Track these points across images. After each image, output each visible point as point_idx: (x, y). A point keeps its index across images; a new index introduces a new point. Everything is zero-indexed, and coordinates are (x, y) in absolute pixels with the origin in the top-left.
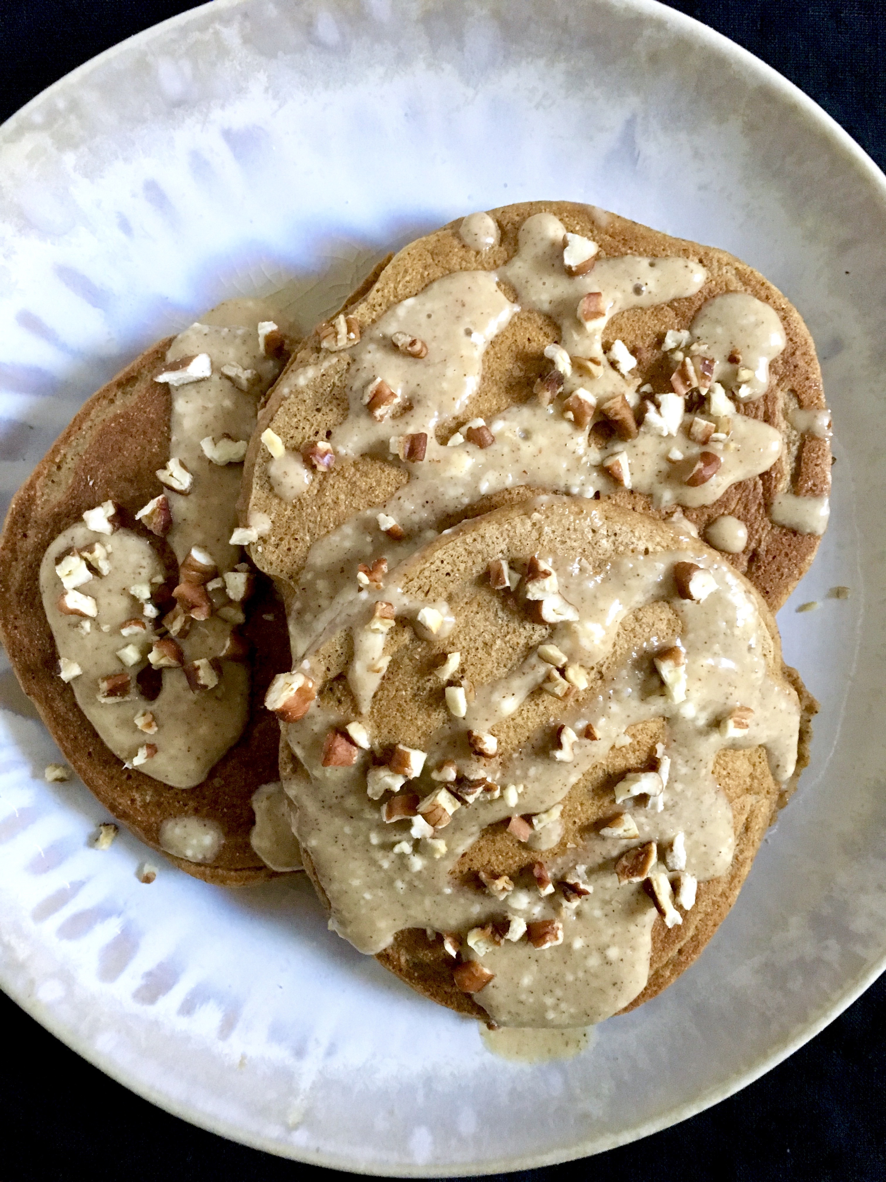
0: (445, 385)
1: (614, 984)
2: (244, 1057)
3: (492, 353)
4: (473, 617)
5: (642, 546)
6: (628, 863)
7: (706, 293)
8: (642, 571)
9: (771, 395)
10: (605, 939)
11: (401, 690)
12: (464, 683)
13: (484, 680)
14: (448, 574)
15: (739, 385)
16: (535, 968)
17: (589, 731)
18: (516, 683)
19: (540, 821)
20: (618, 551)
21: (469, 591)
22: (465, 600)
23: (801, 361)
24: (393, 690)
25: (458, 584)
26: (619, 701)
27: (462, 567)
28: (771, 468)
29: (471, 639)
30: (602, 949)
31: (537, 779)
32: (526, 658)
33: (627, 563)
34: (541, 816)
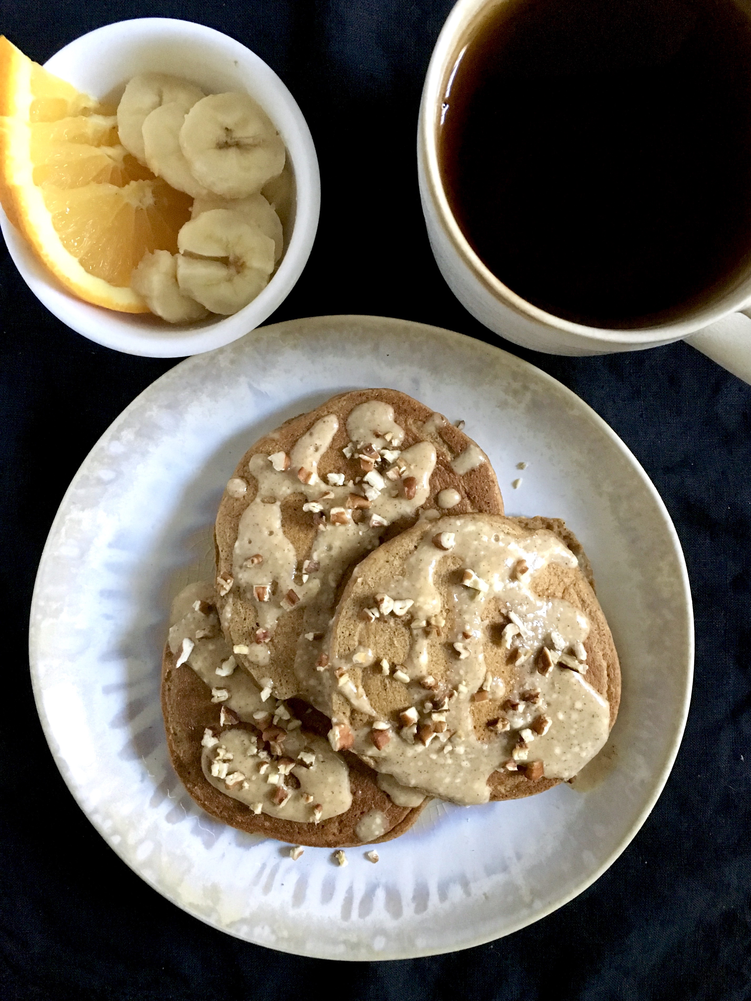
0: (281, 562)
1: (593, 716)
2: (485, 894)
3: (286, 530)
4: (376, 640)
5: (412, 547)
6: (541, 665)
7: (342, 422)
8: (421, 557)
9: (407, 431)
10: (569, 703)
11: (379, 693)
12: (398, 668)
13: (405, 658)
14: (350, 635)
15: (391, 442)
16: (555, 742)
17: (466, 636)
18: (417, 647)
19: (487, 687)
20: (404, 559)
21: (364, 633)
22: (366, 637)
23: (405, 407)
24: (376, 696)
25: (357, 634)
26: (465, 612)
27: (352, 627)
28: (438, 457)
29: (383, 649)
30: (572, 708)
31: (466, 673)
32: (411, 634)
33: (412, 560)
34: (485, 684)
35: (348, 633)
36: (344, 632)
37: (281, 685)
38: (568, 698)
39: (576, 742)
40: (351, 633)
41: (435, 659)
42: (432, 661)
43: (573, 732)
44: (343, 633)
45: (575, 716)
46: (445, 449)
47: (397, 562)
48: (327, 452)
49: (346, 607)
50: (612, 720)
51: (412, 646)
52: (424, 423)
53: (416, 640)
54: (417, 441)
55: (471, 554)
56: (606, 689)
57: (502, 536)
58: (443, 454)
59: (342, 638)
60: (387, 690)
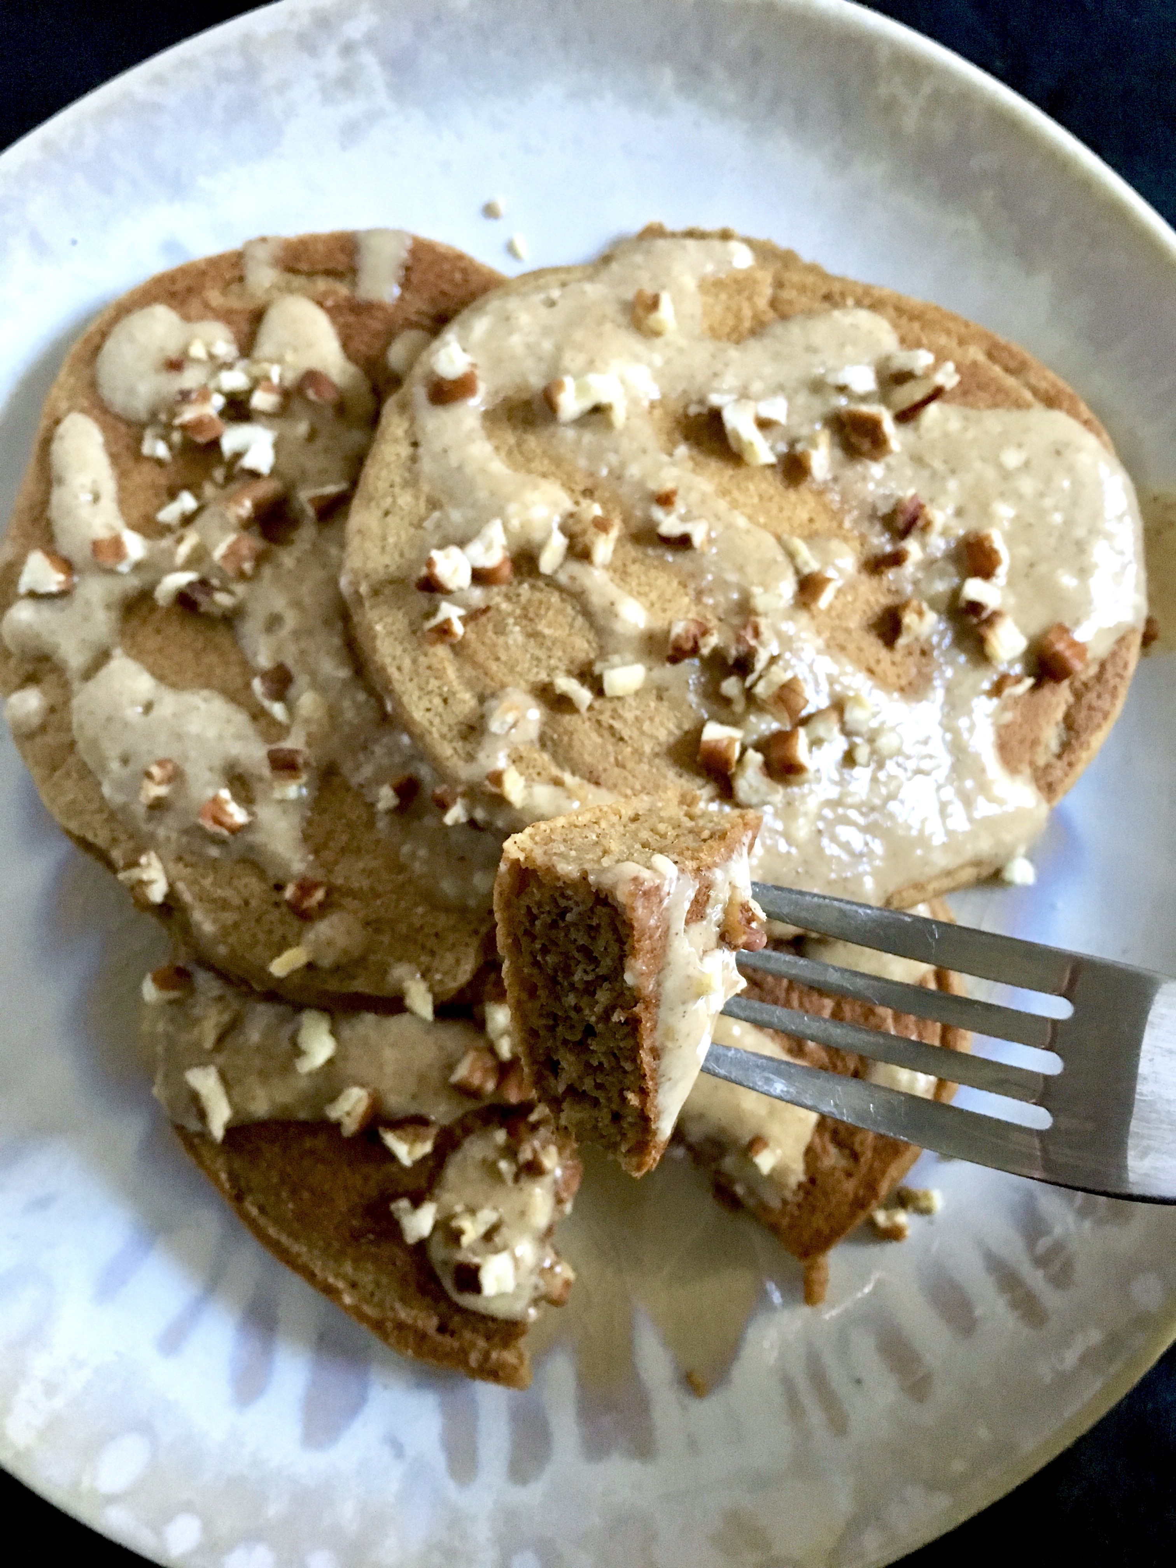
0: (211, 737)
4: (505, 664)
5: (405, 451)
6: (866, 445)
7: (96, 412)
8: (437, 447)
9: (226, 316)
10: (990, 474)
11: (616, 759)
12: (597, 668)
13: (594, 645)
14: (445, 701)
15: (212, 357)
16: (1043, 568)
17: (665, 500)
18: (596, 600)
19: (806, 563)
20: (412, 481)
21: (469, 672)
22: (482, 676)
23: (180, 286)
24: (617, 770)
25: (457, 685)
26: (623, 465)
27: (434, 684)
28: (320, 304)
29: (537, 666)
30: (1006, 475)
31: (741, 569)
32: (560, 589)
33: (426, 465)
34: (799, 561)
35: (437, 701)
36: (429, 706)
37: (433, 953)
38: (978, 465)
39: (1080, 532)
40: (445, 695)
41: (653, 596)
42: (652, 605)
43: (1057, 518)
44: (428, 710)
45: (1027, 485)
46: (322, 284)
47: (405, 499)
48: (122, 489)
49: (388, 660)
50: (1098, 435)
51: (587, 613)
52: (241, 279)
53: (579, 590)
54: (257, 317)
55: (529, 364)
56: (1028, 395)
57: (555, 293)
58: (326, 294)
59: (437, 721)
60: (626, 738)
